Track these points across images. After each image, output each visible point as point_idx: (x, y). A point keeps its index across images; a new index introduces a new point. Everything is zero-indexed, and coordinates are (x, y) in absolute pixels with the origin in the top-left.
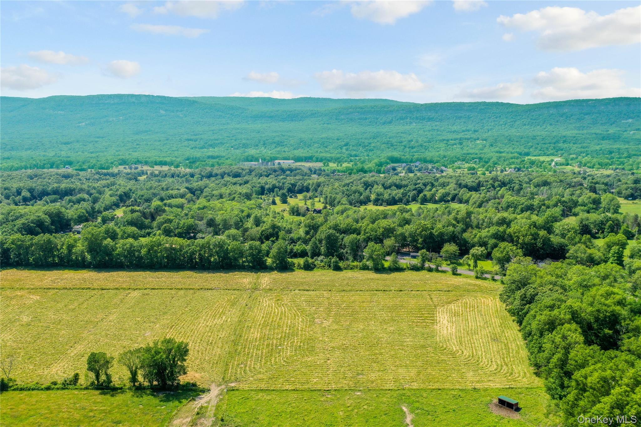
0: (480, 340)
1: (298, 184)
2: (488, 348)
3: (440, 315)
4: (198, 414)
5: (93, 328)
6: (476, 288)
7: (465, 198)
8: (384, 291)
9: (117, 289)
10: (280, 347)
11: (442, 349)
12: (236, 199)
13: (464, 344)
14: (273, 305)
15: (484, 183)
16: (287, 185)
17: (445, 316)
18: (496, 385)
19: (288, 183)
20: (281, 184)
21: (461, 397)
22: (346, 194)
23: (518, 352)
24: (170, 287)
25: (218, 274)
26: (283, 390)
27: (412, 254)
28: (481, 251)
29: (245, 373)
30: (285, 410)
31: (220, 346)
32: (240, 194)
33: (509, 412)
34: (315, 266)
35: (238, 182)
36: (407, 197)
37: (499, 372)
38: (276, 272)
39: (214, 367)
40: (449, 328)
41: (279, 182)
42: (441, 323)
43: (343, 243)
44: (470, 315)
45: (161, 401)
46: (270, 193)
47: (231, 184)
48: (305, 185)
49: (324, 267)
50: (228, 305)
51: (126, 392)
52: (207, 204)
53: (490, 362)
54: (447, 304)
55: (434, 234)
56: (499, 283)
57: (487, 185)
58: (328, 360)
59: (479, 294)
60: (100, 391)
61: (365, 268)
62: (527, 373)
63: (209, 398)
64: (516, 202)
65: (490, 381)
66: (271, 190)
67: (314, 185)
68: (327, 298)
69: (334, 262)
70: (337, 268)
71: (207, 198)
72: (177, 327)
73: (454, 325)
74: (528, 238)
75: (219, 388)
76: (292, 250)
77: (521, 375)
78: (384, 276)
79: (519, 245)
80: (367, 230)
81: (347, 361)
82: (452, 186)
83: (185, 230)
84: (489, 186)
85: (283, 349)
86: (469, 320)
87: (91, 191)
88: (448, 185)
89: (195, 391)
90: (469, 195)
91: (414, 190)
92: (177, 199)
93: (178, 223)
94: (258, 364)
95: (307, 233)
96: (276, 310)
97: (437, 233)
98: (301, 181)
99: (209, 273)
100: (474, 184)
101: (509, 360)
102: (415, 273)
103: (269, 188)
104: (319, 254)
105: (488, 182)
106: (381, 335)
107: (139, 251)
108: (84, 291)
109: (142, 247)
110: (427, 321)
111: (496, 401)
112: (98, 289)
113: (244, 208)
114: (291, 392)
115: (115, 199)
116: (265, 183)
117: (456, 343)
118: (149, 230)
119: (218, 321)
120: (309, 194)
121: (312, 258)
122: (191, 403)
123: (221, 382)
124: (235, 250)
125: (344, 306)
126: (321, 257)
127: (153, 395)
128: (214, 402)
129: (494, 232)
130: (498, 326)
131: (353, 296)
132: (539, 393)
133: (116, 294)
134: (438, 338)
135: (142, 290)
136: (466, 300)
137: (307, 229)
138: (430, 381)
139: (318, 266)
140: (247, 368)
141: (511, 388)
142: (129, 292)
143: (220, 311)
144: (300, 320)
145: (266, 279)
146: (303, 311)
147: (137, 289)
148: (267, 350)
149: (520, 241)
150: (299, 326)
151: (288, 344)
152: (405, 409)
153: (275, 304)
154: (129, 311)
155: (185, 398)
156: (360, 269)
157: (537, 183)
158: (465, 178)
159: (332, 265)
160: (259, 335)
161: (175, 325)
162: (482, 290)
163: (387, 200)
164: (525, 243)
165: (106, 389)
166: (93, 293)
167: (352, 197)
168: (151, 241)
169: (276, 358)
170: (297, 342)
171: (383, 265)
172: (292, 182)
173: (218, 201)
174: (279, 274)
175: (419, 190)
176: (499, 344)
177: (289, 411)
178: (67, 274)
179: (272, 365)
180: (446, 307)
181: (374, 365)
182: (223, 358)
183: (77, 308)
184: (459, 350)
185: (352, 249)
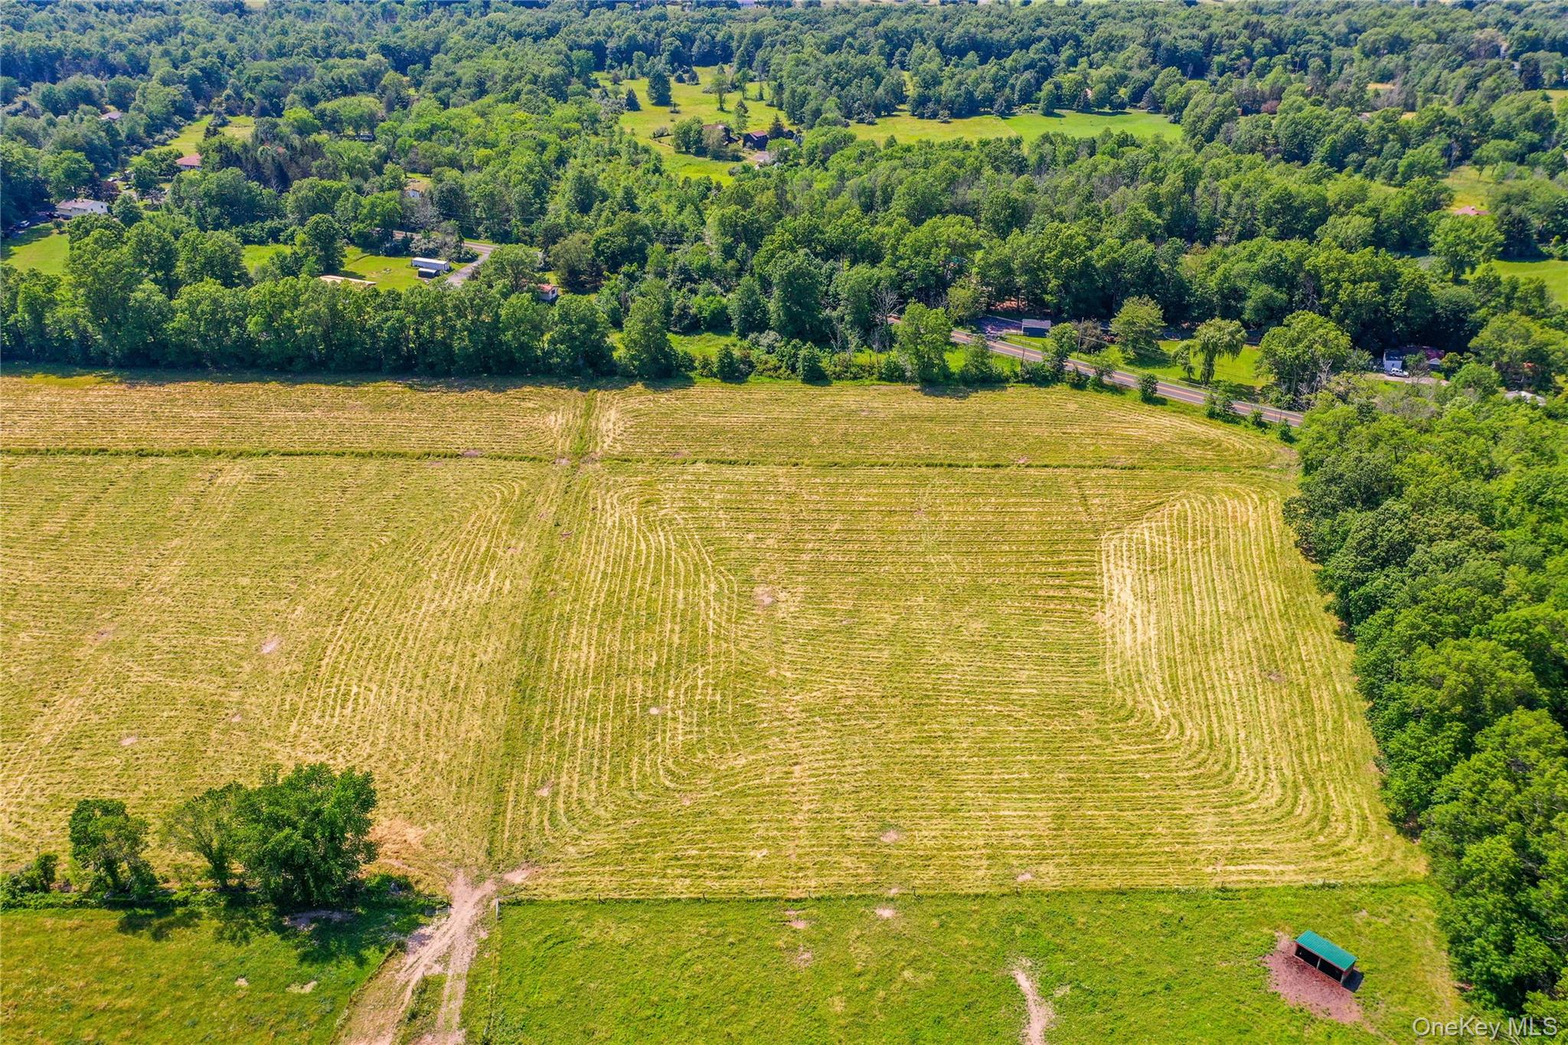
0: (1231, 675)
1: (698, 35)
2: (1254, 709)
3: (1112, 566)
4: (414, 1016)
5: (111, 620)
6: (1210, 455)
7: (1172, 98)
8: (950, 465)
9: (183, 453)
10: (654, 711)
11: (1123, 713)
12: (523, 97)
13: (1183, 691)
14: (635, 520)
15: (1225, 42)
16: (668, 40)
17: (1127, 571)
18: (1283, 873)
19: (673, 35)
20: (650, 36)
21: (1185, 928)
22: (837, 82)
23: (1339, 729)
24: (335, 448)
25: (476, 393)
26: (667, 902)
27: (1027, 323)
28: (1231, 334)
29: (554, 825)
30: (672, 991)
31: (480, 704)
32: (535, 80)
33: (1327, 990)
34: (751, 365)
35: (529, 30)
36: (1007, 90)
37: (1290, 813)
38: (640, 386)
39: (463, 797)
40: (1138, 621)
41: (645, 28)
42: (1116, 600)
43: (832, 289)
44: (1197, 570)
45: (304, 958)
46: (620, 65)
47: (509, 39)
48: (719, 38)
49: (776, 369)
50: (504, 523)
51: (199, 916)
52: (441, 117)
53: (1261, 768)
54: (1129, 521)
55: (1093, 267)
56: (1273, 436)
57: (1232, 48)
58: (796, 764)
59: (1218, 480)
60: (121, 914)
61: (894, 375)
62: (1371, 818)
63: (446, 940)
64: (1317, 124)
65: (1265, 852)
66: (624, 56)
67: (745, 41)
68: (789, 496)
69: (804, 358)
70: (816, 376)
71: (441, 93)
72: (356, 615)
73: (1154, 610)
74: (1367, 288)
75: (478, 894)
76: (684, 309)
77: (1355, 828)
78: (947, 405)
79: (1336, 307)
80: (901, 250)
81: (849, 769)
82: (1135, 52)
83: (377, 226)
84: (1236, 52)
85: (665, 718)
86: (1195, 589)
87: (110, 56)
88: (1122, 48)
89: (403, 908)
90: (1182, 90)
91: (1027, 68)
92: (354, 100)
93: (357, 205)
94: (593, 785)
95: (728, 252)
96: (643, 546)
97: (1103, 263)
98: (708, 27)
99: (450, 387)
100: (1196, 45)
101: (1316, 760)
102: (1034, 393)
103: (619, 50)
104: (762, 326)
105: (1235, 37)
106: (945, 658)
107: (240, 322)
108: (89, 460)
109: (246, 308)
110: (1075, 592)
111: (1285, 942)
112: (128, 453)
113: (544, 137)
114: (692, 910)
115: (176, 92)
116: (606, 34)
117: (1160, 687)
118: (275, 223)
119: (476, 592)
120: (730, 71)
121: (743, 335)
122: (394, 962)
123: (481, 868)
124: (519, 322)
125: (838, 531)
126: (769, 337)
127: (279, 929)
128: (461, 962)
129: (1269, 264)
130: (1276, 615)
131: (861, 486)
132: (1412, 910)
133: (179, 476)
134: (1108, 667)
135: (255, 460)
136: (1183, 505)
137: (729, 240)
138: (1093, 855)
139: (760, 367)
140: (561, 806)
141: (1329, 886)
142: (219, 465)
143: (483, 549)
144: (713, 587)
145: (613, 414)
146: (719, 548)
147: (241, 454)
148: (618, 722)
149: (1343, 296)
150: (708, 616)
151: (677, 696)
152: (1024, 982)
153: (639, 519)
154: (216, 544)
155: (375, 942)
156: (880, 379)
157: (1374, 42)
158: (1170, 20)
159: (799, 365)
160: (593, 654)
161: (352, 606)
162: (1225, 463)
163: (952, 102)
164: (1354, 303)
165: (143, 907)
166: (115, 468)
167: (853, 90)
168: (273, 294)
169: (643, 758)
170: (705, 686)
171: (945, 368)
172: (683, 29)
173: (472, 105)
174: (650, 395)
175: (1042, 68)
176: (1285, 692)
177: (683, 994)
178: (38, 390)
179: (631, 791)
180: (1126, 532)
181: (929, 784)
182: (489, 760)
183: (67, 533)
184: (1173, 721)
185: (858, 311)
